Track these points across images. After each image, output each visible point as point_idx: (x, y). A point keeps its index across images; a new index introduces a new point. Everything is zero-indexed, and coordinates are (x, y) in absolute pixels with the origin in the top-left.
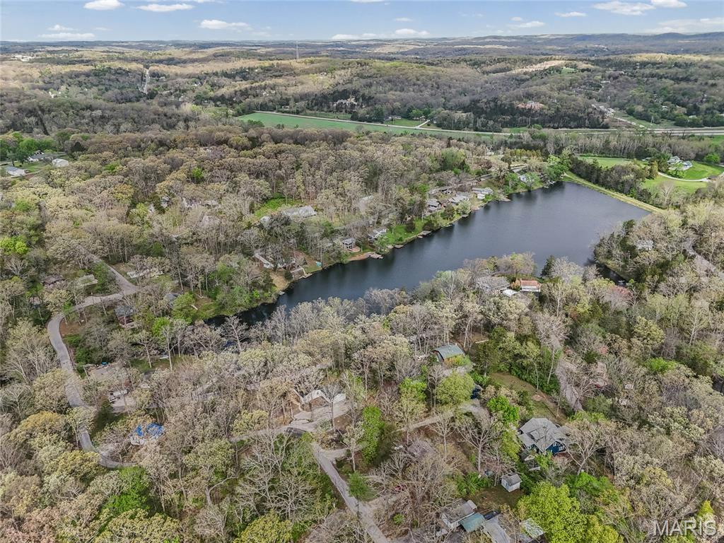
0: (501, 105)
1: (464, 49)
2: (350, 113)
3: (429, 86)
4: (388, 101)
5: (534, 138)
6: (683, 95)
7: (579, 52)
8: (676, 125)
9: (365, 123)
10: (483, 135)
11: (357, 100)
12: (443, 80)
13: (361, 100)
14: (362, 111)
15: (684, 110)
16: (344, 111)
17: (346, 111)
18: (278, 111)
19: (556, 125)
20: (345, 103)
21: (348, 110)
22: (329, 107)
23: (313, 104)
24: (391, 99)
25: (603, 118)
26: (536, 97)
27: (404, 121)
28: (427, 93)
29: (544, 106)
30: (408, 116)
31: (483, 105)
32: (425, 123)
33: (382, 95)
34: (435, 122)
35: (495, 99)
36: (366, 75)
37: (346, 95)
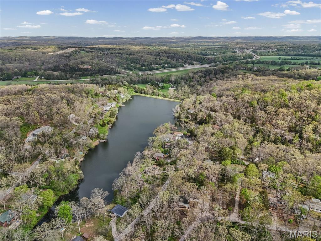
0: (73, 67)
9: (1, 81)
15: (140, 65)
24: (11, 68)
25: (117, 70)
26: (86, 63)
27: (24, 78)
28: (27, 64)
29: (92, 67)
30: (25, 75)
31: (64, 68)
32: (37, 78)
33: (3, 66)
34: (43, 77)
35: (67, 65)
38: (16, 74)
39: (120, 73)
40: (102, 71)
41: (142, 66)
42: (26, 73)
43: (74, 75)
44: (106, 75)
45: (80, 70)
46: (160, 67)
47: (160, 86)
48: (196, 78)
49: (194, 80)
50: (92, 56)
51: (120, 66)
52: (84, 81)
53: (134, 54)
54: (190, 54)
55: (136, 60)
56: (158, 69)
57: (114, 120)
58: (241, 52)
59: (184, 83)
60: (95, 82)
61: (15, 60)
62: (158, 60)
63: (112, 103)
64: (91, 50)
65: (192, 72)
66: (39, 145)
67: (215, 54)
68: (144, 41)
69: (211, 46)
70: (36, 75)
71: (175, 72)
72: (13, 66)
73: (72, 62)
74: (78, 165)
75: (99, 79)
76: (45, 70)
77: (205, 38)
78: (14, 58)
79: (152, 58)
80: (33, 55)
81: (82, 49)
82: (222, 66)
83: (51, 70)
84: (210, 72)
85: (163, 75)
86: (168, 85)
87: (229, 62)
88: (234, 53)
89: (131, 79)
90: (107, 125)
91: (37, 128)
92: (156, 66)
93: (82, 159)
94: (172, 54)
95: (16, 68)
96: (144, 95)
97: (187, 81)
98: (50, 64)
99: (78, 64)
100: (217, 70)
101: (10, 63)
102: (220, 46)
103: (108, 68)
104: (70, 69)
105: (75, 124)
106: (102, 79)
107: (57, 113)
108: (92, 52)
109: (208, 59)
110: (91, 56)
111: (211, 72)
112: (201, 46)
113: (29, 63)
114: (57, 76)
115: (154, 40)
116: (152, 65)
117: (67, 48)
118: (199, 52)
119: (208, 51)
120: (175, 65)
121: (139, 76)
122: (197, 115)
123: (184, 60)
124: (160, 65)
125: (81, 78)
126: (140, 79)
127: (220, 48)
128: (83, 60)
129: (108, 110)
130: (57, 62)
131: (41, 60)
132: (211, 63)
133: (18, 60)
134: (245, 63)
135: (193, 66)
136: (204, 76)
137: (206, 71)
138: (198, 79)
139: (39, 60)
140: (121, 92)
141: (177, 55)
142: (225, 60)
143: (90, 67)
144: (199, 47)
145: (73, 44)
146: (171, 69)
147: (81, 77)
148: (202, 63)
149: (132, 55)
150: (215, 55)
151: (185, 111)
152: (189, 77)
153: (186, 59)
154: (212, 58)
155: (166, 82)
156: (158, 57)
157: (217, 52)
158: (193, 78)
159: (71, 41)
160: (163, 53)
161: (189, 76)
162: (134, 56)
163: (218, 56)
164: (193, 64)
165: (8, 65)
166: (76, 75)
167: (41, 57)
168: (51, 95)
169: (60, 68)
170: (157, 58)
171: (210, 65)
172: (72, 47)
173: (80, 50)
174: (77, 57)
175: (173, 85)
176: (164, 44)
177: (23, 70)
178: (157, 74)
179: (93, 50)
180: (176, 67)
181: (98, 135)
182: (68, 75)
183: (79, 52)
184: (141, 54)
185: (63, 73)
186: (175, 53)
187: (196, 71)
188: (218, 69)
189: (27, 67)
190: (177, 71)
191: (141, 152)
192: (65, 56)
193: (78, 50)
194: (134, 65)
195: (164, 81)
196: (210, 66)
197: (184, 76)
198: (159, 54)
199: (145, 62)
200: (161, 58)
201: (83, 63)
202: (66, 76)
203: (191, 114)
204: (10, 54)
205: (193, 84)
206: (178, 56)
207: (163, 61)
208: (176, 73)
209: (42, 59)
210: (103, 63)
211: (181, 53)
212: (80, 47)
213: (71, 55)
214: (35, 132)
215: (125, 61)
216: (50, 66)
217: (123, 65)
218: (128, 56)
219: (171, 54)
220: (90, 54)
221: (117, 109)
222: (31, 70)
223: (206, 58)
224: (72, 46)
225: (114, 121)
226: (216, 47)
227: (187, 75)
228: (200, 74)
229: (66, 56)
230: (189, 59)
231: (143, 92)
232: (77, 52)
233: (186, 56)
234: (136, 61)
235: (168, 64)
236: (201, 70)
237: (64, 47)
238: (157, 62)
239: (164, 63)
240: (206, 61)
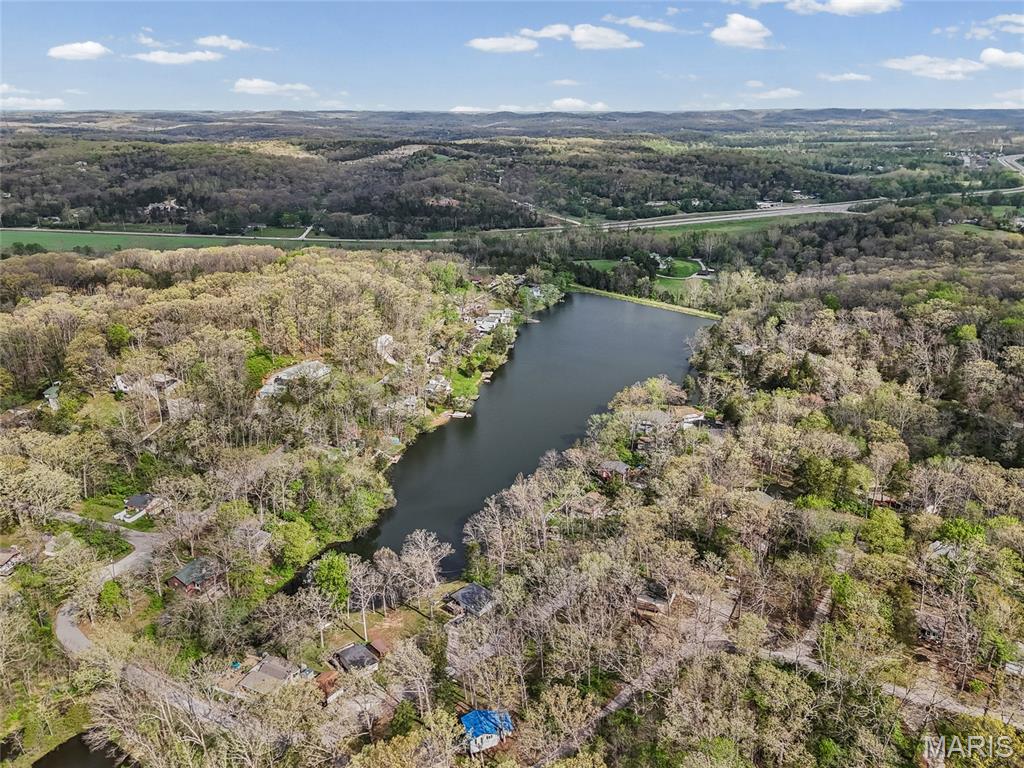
0: (407, 203)
2: (181, 222)
4: (235, 203)
8: (608, 218)
9: (214, 236)
11: (180, 202)
13: (190, 202)
14: (201, 218)
15: (609, 201)
16: (167, 219)
17: (170, 220)
18: (42, 226)
19: (487, 225)
20: (165, 208)
22: (137, 216)
23: (107, 212)
24: (242, 200)
25: (536, 215)
26: (447, 191)
27: (274, 230)
28: (284, 190)
29: (462, 203)
30: (276, 223)
31: (381, 204)
32: (307, 231)
33: (221, 195)
34: (322, 230)
35: (391, 196)
36: (162, 164)
37: (156, 195)
38: (253, 217)
39: (542, 225)
40: (490, 216)
41: (615, 204)
42: (279, 215)
43: (408, 227)
44: (500, 228)
45: (428, 211)
46: (673, 208)
47: (661, 266)
48: (789, 247)
49: (780, 251)
50: (466, 170)
51: (547, 202)
52: (434, 243)
53: (596, 167)
54: (783, 167)
55: (600, 183)
56: (665, 213)
57: (500, 359)
58: (978, 161)
59: (742, 260)
60: (464, 248)
61: (255, 178)
62: (669, 186)
63: (502, 312)
64: (466, 153)
65: (781, 228)
66: (289, 408)
67: (880, 168)
68: (638, 124)
69: (872, 140)
70: (306, 221)
71: (721, 225)
72: (248, 195)
73: (405, 189)
74: (383, 471)
75: (477, 241)
76: (330, 209)
77: (855, 113)
78: (252, 171)
79: (651, 177)
80: (302, 165)
81: (442, 148)
82: (892, 208)
83: (346, 210)
84: (842, 229)
85: (677, 234)
86: (689, 265)
87: (926, 195)
88: (949, 165)
89: (572, 242)
90: (478, 371)
91: (289, 366)
92: (662, 203)
93: (397, 458)
94: (722, 165)
95: (255, 201)
96: (604, 293)
97: (756, 253)
98: (345, 191)
99: (422, 193)
100: (870, 222)
101: (241, 186)
102: (905, 140)
103: (507, 206)
104: (398, 206)
105: (391, 361)
106: (485, 241)
107: (345, 328)
108: (467, 157)
109: (848, 186)
110: (464, 169)
111: (846, 227)
112: (835, 140)
113: (289, 187)
114: (362, 228)
115: (669, 122)
116: (647, 201)
117: (398, 145)
118: (822, 161)
119: (856, 159)
120: (727, 203)
121: (598, 235)
122: (761, 362)
123: (762, 186)
124: (676, 200)
125: (428, 234)
126: (602, 244)
127: (904, 147)
128: (438, 181)
129: (488, 330)
130: (366, 185)
131: (323, 180)
132: (859, 197)
133: (263, 179)
134: (985, 201)
135: (789, 206)
136: (818, 239)
137: (830, 225)
138: (795, 251)
139: (316, 181)
140: (535, 280)
141: (739, 170)
142: (910, 189)
143: (455, 203)
144: (826, 143)
145: (416, 134)
146: (710, 215)
147: (428, 231)
148: (824, 199)
149: (588, 167)
150: (879, 173)
151: (725, 348)
152: (767, 243)
153: (767, 183)
154: (861, 183)
155: (684, 256)
156: (672, 176)
157: (888, 161)
158: (778, 244)
159: (413, 125)
160: (690, 162)
161: (767, 240)
162: (594, 173)
163: (886, 175)
164: (789, 200)
165: (235, 192)
166: (413, 225)
167: (323, 171)
168: (335, 276)
169: (372, 204)
170: (668, 178)
171: (848, 205)
172: (414, 143)
173: (435, 151)
174: (423, 172)
175: (707, 265)
176: (704, 133)
177: (274, 206)
178: (660, 229)
179: (472, 153)
180: (727, 207)
181: (450, 397)
182: (392, 225)
183: (432, 157)
184: (618, 166)
185: (377, 219)
186: (733, 162)
187: (793, 223)
188: (874, 219)
189: (285, 198)
190: (730, 223)
191: (560, 453)
192: (391, 170)
193: (429, 152)
194: (589, 201)
195: (679, 253)
196: (849, 210)
197: (749, 238)
198: (678, 166)
199: (628, 190)
200: (683, 179)
201: (436, 190)
202: (385, 227)
203: (743, 358)
204: (243, 161)
205: (775, 266)
206: (741, 174)
207: (686, 190)
208: (725, 229)
209: (325, 176)
210: (496, 193)
211: (752, 163)
212: (437, 141)
213: (406, 166)
214: (283, 376)
215: (563, 186)
216: (344, 197)
217: (556, 199)
218: (575, 171)
219: (718, 167)
220: (462, 164)
221: (513, 330)
222: (292, 208)
223: (840, 183)
224: (411, 139)
225: (500, 363)
226: (887, 143)
227: (762, 237)
228: (806, 234)
229: (394, 169)
230: (778, 182)
231: (603, 282)
232: (426, 158)
233: (769, 173)
234: (597, 189)
235: (701, 198)
236: (812, 220)
237: (391, 144)
238: (666, 193)
239: (690, 196)
240: (840, 191)
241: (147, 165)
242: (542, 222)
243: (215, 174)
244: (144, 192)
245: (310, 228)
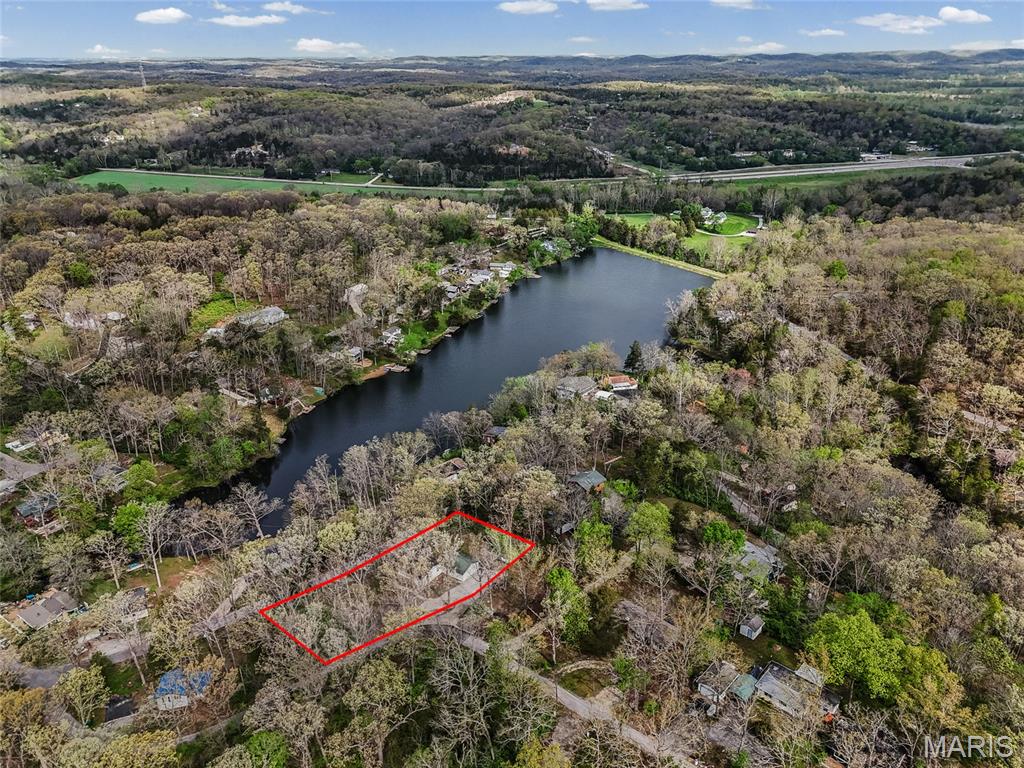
0: (477, 150)
1: (389, 74)
2: (261, 166)
3: (367, 126)
4: (314, 148)
5: (535, 192)
6: (687, 131)
7: (538, 79)
8: (688, 169)
9: (287, 180)
10: (470, 192)
11: (265, 147)
12: (383, 117)
13: (273, 147)
14: (280, 163)
15: (692, 150)
16: (250, 163)
17: (253, 165)
18: (140, 168)
19: (552, 175)
20: (250, 153)
21: (256, 163)
22: (224, 159)
23: (198, 155)
24: (320, 145)
25: (606, 163)
26: (519, 138)
27: (346, 176)
28: (367, 136)
29: (532, 151)
30: (349, 168)
31: (453, 151)
32: (376, 178)
33: (305, 140)
34: (391, 176)
35: (465, 143)
36: (267, 110)
37: (246, 140)
38: (328, 163)
39: (611, 175)
40: (557, 164)
41: (698, 155)
42: (352, 160)
43: (470, 175)
44: (566, 178)
45: (494, 158)
46: (762, 159)
50: (553, 117)
56: (751, 165)
61: (344, 124)
64: (566, 99)
70: (378, 168)
72: (329, 141)
73: (479, 138)
78: (344, 117)
83: (419, 157)
92: (750, 154)
95: (334, 146)
96: (626, 249)
99: (494, 140)
101: (330, 132)
103: (577, 154)
104: (467, 153)
109: (974, 137)
114: (426, 176)
116: (733, 151)
120: (824, 154)
123: (872, 136)
124: (767, 150)
125: (489, 183)
128: (514, 128)
131: (411, 126)
132: (984, 150)
135: (900, 159)
139: (404, 127)
141: (852, 118)
143: (524, 151)
146: (801, 168)
147: (491, 180)
148: (943, 151)
154: (991, 134)
164: (898, 151)
165: (319, 139)
166: (476, 173)
169: (445, 151)
177: (350, 152)
180: (825, 158)
185: (443, 167)
189: (365, 144)
194: (672, 150)
195: (738, 207)
196: (966, 165)
199: (716, 139)
202: (448, 175)
206: (854, 122)
207: (779, 140)
209: (414, 122)
215: (649, 134)
217: (636, 148)
222: (367, 154)
223: (966, 133)
229: (488, 115)
230: (893, 132)
231: (630, 237)
234: (682, 137)
235: (795, 150)
238: (757, 142)
239: (782, 146)
240: (963, 143)
241: (253, 111)
242: (612, 172)
243: (309, 120)
244: (235, 137)
245: (380, 175)
